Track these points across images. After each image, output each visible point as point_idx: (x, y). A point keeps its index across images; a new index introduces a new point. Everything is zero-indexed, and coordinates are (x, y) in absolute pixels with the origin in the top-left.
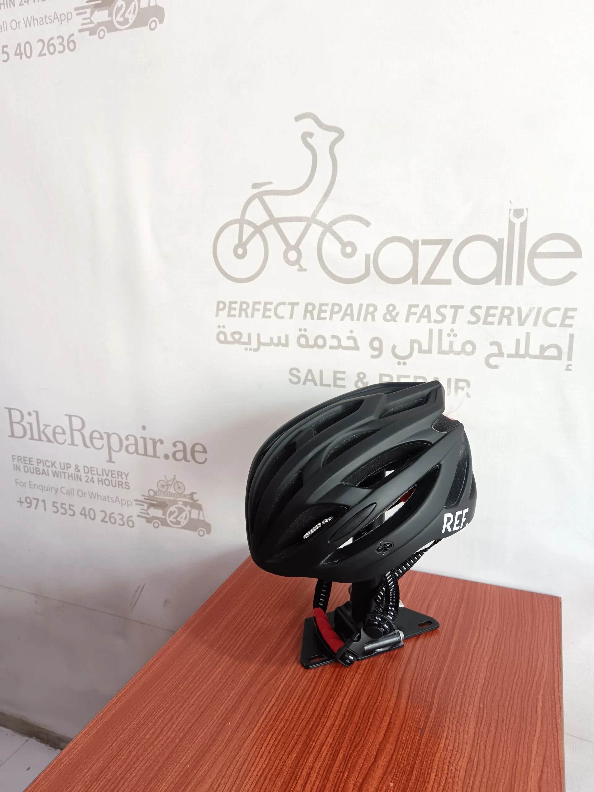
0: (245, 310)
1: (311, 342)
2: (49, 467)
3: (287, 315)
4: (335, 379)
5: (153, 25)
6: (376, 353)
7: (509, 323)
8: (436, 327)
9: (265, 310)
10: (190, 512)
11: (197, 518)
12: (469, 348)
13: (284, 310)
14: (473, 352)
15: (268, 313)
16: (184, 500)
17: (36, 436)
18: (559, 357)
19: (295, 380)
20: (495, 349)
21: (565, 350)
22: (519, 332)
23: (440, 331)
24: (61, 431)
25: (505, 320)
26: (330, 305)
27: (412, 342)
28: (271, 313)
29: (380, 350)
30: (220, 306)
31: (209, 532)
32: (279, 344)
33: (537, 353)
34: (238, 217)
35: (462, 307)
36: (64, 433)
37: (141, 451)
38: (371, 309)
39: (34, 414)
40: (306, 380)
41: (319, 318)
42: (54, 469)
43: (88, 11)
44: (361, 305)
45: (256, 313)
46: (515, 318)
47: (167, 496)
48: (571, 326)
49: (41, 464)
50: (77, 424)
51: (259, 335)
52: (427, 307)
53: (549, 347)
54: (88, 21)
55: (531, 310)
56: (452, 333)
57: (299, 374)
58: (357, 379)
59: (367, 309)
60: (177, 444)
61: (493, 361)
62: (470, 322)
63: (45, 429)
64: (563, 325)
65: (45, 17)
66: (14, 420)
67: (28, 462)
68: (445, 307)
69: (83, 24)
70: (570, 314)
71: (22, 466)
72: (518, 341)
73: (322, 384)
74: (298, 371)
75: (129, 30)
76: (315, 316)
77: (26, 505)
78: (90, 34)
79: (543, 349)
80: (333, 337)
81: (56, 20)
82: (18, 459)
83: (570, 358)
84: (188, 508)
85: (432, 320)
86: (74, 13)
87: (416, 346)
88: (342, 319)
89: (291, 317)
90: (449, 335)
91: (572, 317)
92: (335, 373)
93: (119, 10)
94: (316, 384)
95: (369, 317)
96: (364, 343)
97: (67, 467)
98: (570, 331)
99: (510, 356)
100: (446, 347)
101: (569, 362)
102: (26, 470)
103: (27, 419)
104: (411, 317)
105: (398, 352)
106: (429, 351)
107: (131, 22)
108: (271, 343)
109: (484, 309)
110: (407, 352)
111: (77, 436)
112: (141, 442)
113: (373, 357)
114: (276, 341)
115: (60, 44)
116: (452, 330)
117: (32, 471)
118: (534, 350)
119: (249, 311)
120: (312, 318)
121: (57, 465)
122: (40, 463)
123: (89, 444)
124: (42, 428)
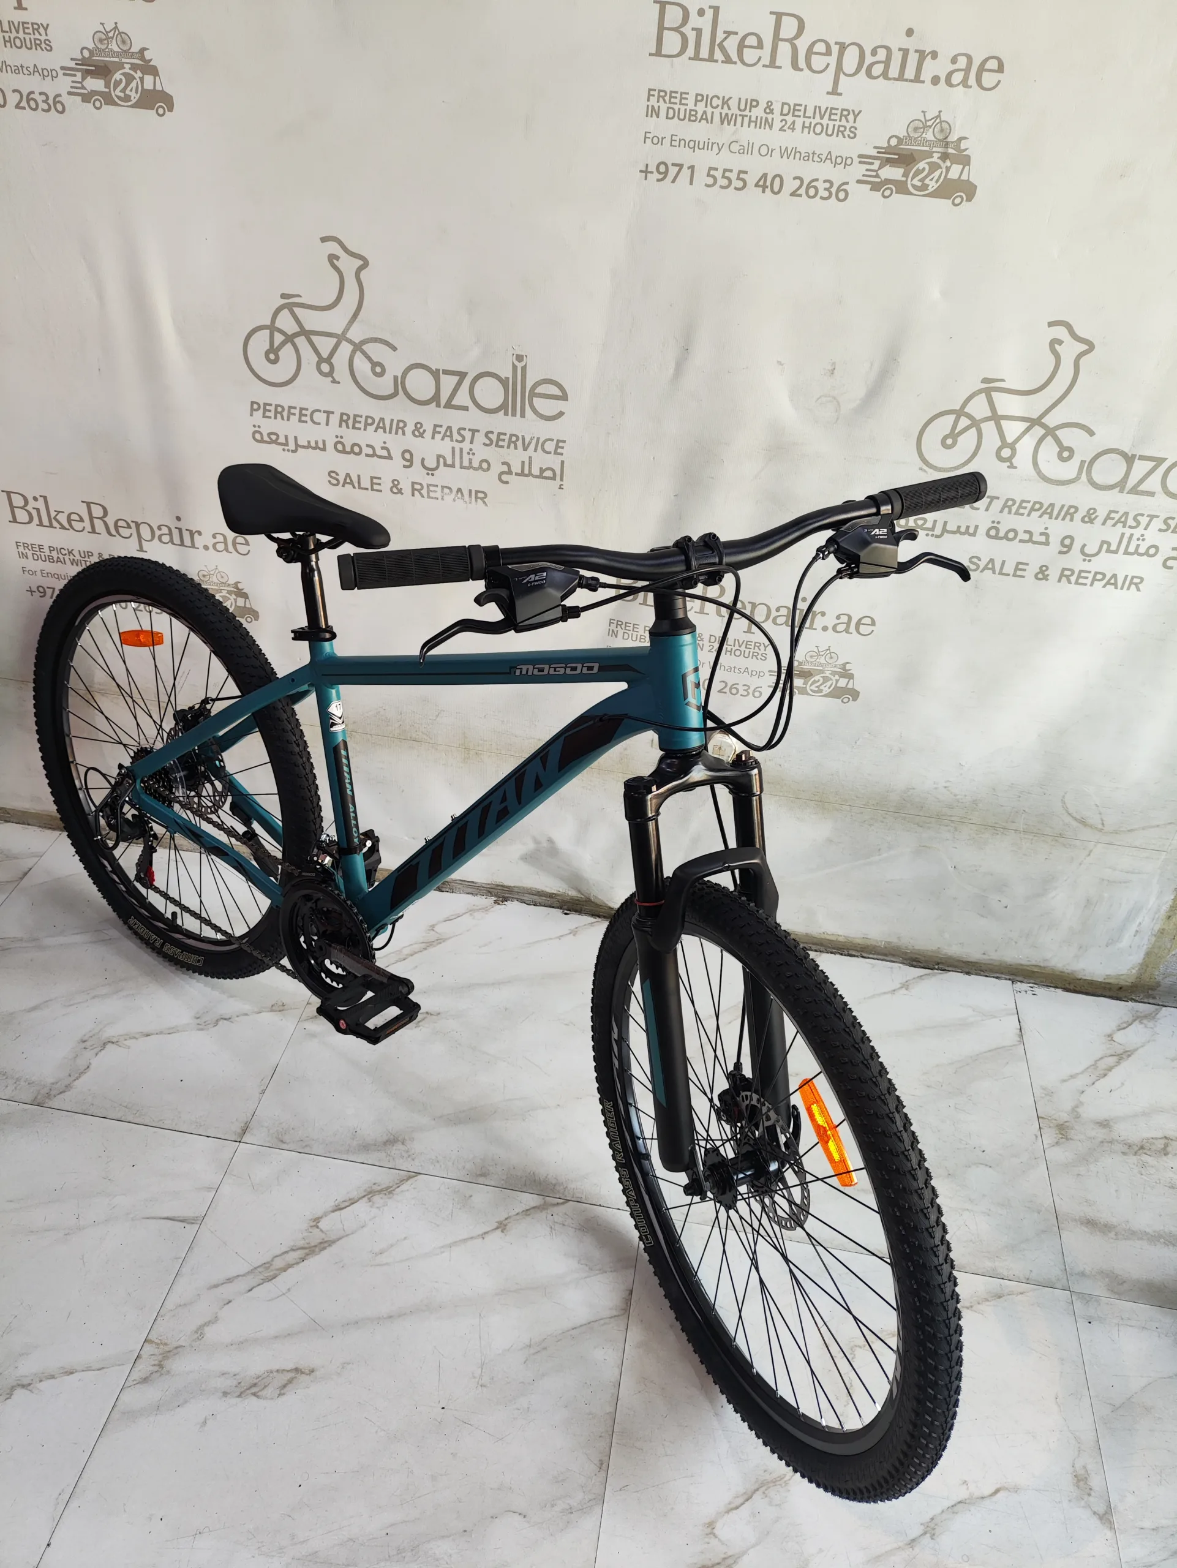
0: (281, 413)
1: (348, 449)
2: (66, 554)
3: (323, 422)
4: (372, 484)
5: (161, 111)
6: (408, 464)
7: (516, 448)
8: (457, 446)
9: (301, 415)
10: (236, 601)
11: (243, 605)
12: (485, 465)
13: (318, 417)
14: (488, 469)
15: (303, 418)
16: (226, 588)
17: (46, 522)
18: (554, 478)
19: (335, 482)
20: (505, 468)
21: (558, 473)
22: (524, 456)
23: (461, 450)
24: (77, 518)
25: (512, 445)
26: (364, 417)
27: (439, 457)
28: (308, 419)
29: (411, 461)
30: (254, 406)
31: (257, 619)
32: (316, 448)
33: (538, 474)
34: (268, 323)
35: (478, 431)
36: (81, 520)
37: (177, 540)
38: (401, 425)
39: (41, 500)
40: (345, 483)
41: (354, 427)
42: (72, 557)
43: (79, 75)
44: (392, 421)
45: (292, 417)
46: (519, 444)
47: (210, 585)
48: (562, 454)
49: (55, 551)
50: (97, 512)
51: (296, 438)
52: (449, 428)
53: (547, 469)
54: (79, 85)
55: (531, 439)
56: (471, 452)
57: (337, 477)
58: (392, 485)
59: (398, 424)
60: (217, 535)
61: (504, 477)
62: (485, 444)
63: (57, 515)
64: (556, 453)
65: (22, 66)
66: (14, 505)
67: (37, 549)
68: (465, 429)
69: (72, 87)
70: (561, 444)
71: (30, 554)
72: (523, 463)
73: (360, 488)
74: (337, 474)
75: (130, 109)
76: (351, 425)
77: (37, 594)
78: (83, 101)
79: (542, 470)
80: (368, 446)
81: (36, 74)
82: (24, 546)
83: (562, 480)
84: (234, 596)
85: (454, 440)
86: (61, 73)
87: (441, 460)
88: (376, 431)
89: (327, 424)
90: (469, 453)
91: (563, 448)
92: (372, 478)
93: (117, 83)
94: (354, 487)
95: (400, 431)
96: (396, 453)
97: (89, 556)
98: (561, 458)
99: (517, 474)
100: (466, 463)
101: (562, 483)
102: (36, 558)
103: (32, 504)
104: (436, 435)
105: (427, 464)
106: (453, 466)
107: (134, 101)
108: (308, 446)
109: (496, 434)
110: (434, 465)
111: (98, 524)
112: (175, 533)
113: (405, 466)
114: (313, 444)
115: (43, 101)
116: (471, 450)
117: (44, 559)
118: (536, 471)
119: (285, 414)
120: (348, 427)
121: (76, 553)
122: (53, 550)
123: (113, 532)
124: (53, 514)
